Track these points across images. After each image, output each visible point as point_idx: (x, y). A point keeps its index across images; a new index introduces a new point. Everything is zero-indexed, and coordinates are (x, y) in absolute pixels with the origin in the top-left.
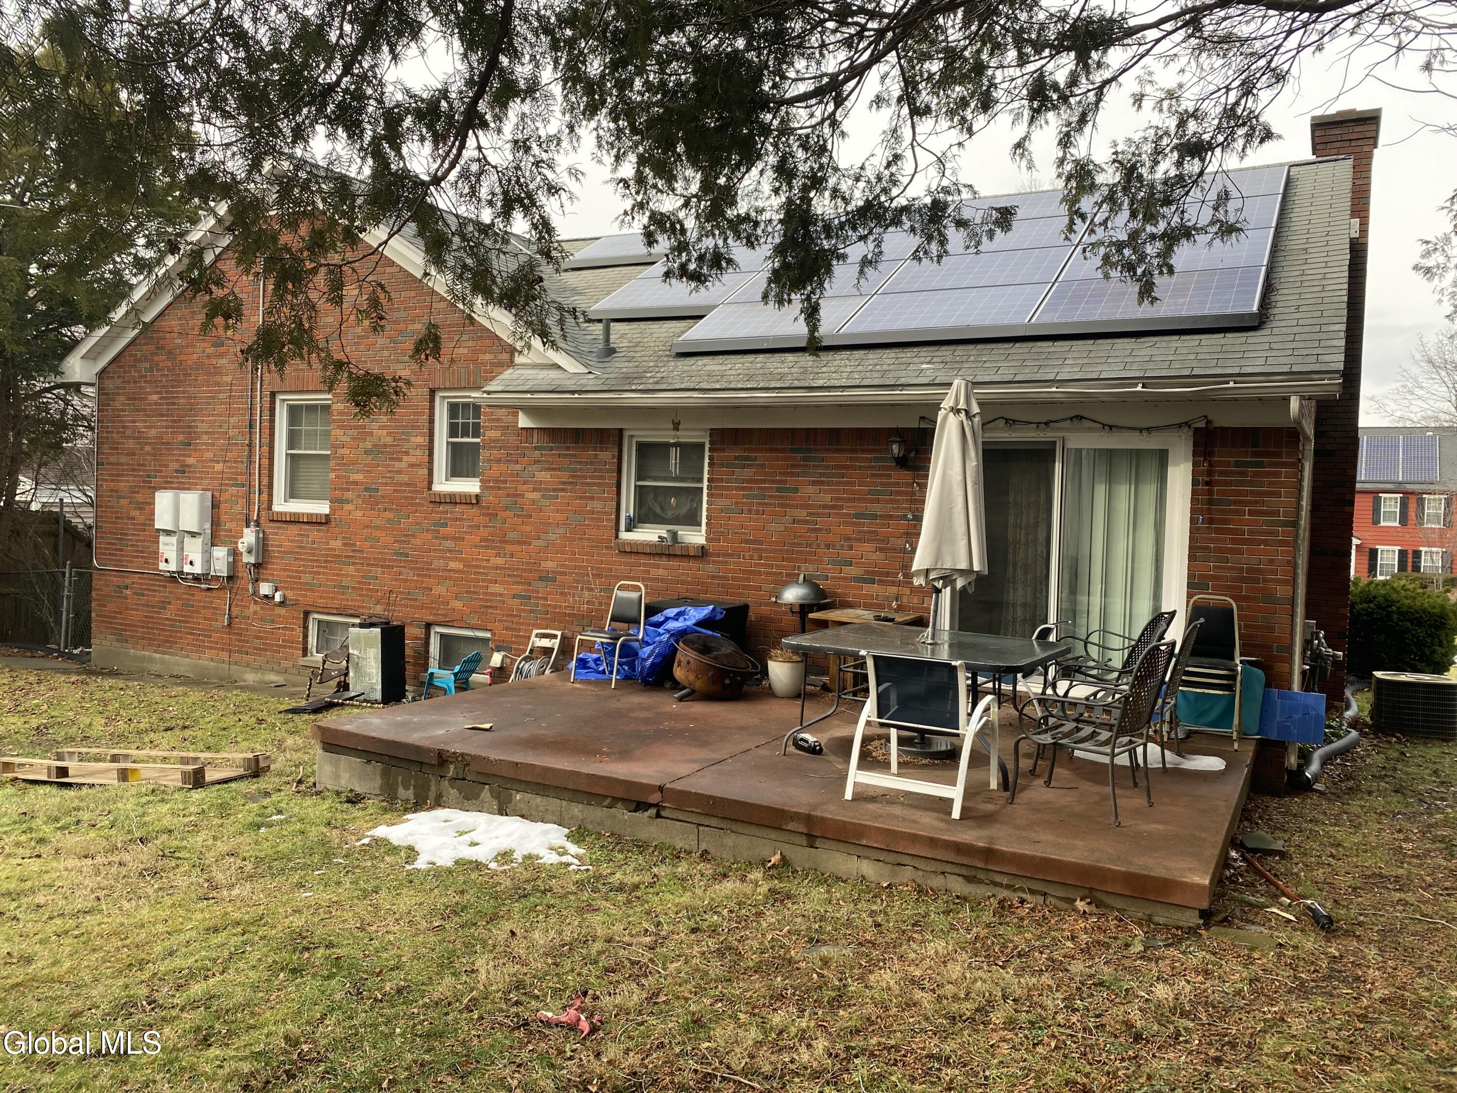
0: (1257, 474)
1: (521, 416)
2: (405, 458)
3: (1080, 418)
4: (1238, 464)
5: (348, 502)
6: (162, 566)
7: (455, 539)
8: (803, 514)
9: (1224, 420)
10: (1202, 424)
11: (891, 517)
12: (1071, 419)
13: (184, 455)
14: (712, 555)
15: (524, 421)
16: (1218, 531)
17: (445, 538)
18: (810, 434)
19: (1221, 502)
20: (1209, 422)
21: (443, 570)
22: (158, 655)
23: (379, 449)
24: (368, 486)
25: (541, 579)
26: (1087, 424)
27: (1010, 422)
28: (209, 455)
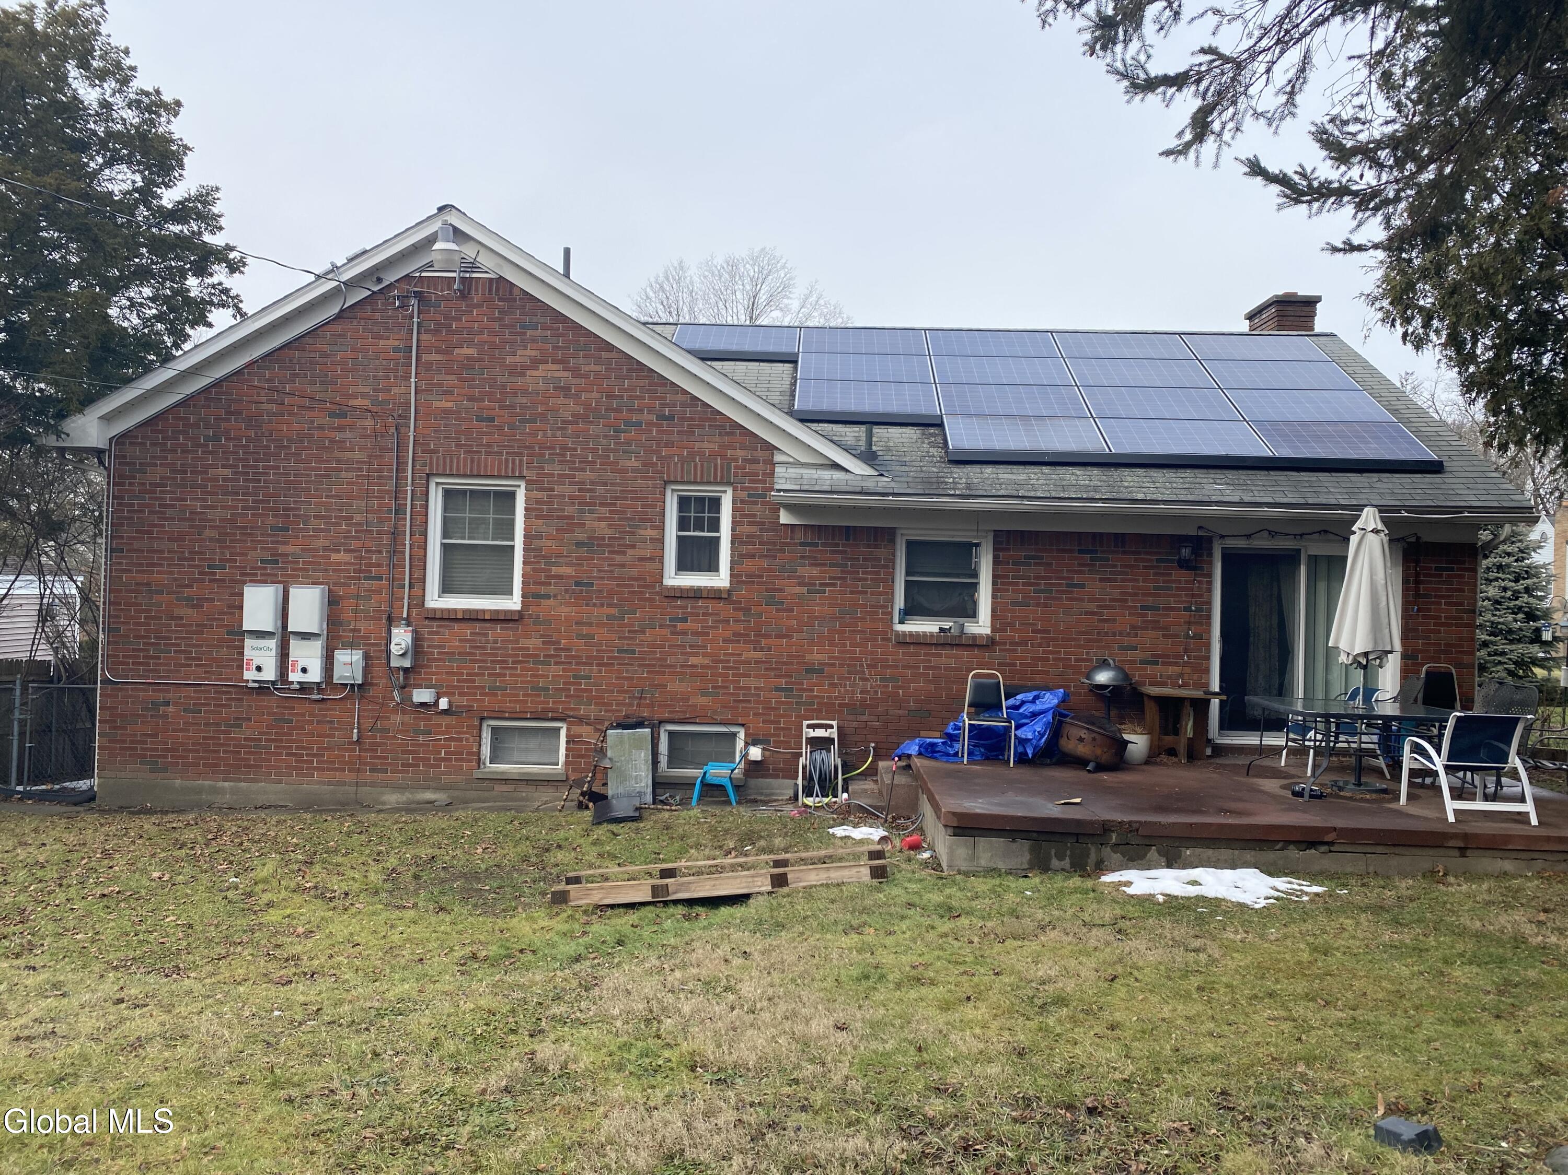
0: (1449, 576)
1: (783, 513)
2: (630, 552)
3: (1326, 532)
4: (1437, 569)
5: (547, 596)
6: (250, 675)
7: (696, 633)
8: (1092, 607)
9: (1428, 537)
10: (1413, 540)
11: (1172, 609)
12: (1320, 532)
13: (277, 542)
14: (999, 643)
15: (785, 518)
16: (1424, 617)
17: (685, 633)
18: (1097, 537)
19: (1425, 596)
20: (1418, 538)
21: (682, 666)
22: (226, 784)
23: (592, 543)
24: (579, 580)
25: (807, 671)
26: (1331, 536)
27: (1273, 534)
28: (321, 542)
